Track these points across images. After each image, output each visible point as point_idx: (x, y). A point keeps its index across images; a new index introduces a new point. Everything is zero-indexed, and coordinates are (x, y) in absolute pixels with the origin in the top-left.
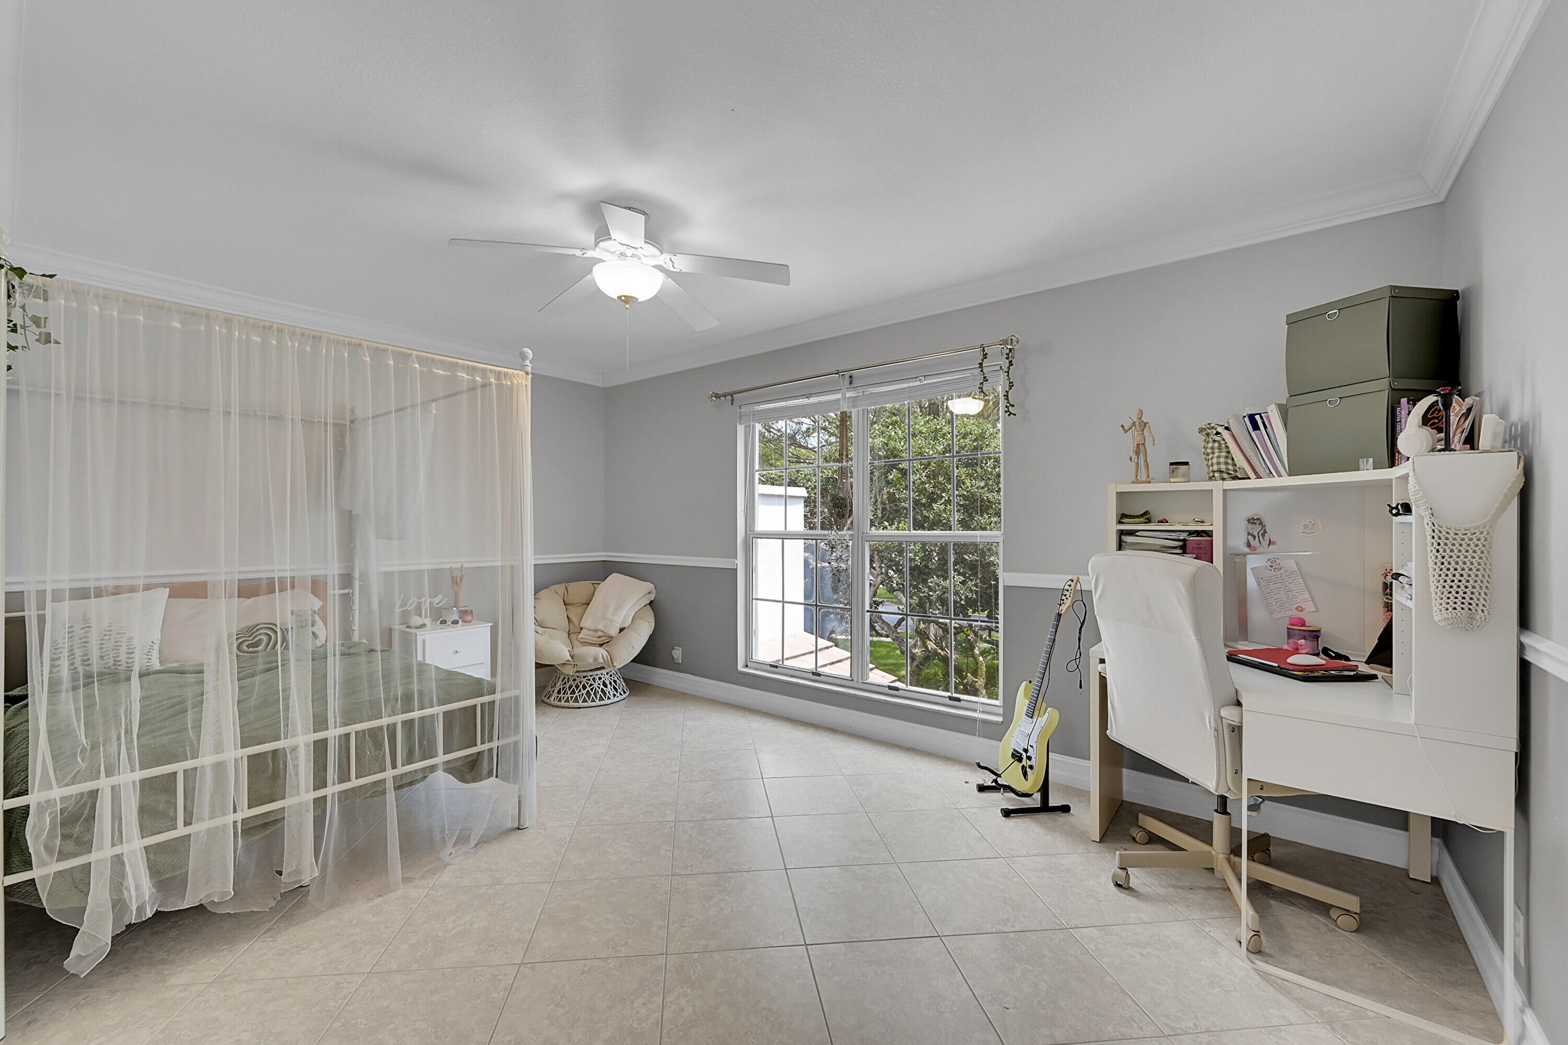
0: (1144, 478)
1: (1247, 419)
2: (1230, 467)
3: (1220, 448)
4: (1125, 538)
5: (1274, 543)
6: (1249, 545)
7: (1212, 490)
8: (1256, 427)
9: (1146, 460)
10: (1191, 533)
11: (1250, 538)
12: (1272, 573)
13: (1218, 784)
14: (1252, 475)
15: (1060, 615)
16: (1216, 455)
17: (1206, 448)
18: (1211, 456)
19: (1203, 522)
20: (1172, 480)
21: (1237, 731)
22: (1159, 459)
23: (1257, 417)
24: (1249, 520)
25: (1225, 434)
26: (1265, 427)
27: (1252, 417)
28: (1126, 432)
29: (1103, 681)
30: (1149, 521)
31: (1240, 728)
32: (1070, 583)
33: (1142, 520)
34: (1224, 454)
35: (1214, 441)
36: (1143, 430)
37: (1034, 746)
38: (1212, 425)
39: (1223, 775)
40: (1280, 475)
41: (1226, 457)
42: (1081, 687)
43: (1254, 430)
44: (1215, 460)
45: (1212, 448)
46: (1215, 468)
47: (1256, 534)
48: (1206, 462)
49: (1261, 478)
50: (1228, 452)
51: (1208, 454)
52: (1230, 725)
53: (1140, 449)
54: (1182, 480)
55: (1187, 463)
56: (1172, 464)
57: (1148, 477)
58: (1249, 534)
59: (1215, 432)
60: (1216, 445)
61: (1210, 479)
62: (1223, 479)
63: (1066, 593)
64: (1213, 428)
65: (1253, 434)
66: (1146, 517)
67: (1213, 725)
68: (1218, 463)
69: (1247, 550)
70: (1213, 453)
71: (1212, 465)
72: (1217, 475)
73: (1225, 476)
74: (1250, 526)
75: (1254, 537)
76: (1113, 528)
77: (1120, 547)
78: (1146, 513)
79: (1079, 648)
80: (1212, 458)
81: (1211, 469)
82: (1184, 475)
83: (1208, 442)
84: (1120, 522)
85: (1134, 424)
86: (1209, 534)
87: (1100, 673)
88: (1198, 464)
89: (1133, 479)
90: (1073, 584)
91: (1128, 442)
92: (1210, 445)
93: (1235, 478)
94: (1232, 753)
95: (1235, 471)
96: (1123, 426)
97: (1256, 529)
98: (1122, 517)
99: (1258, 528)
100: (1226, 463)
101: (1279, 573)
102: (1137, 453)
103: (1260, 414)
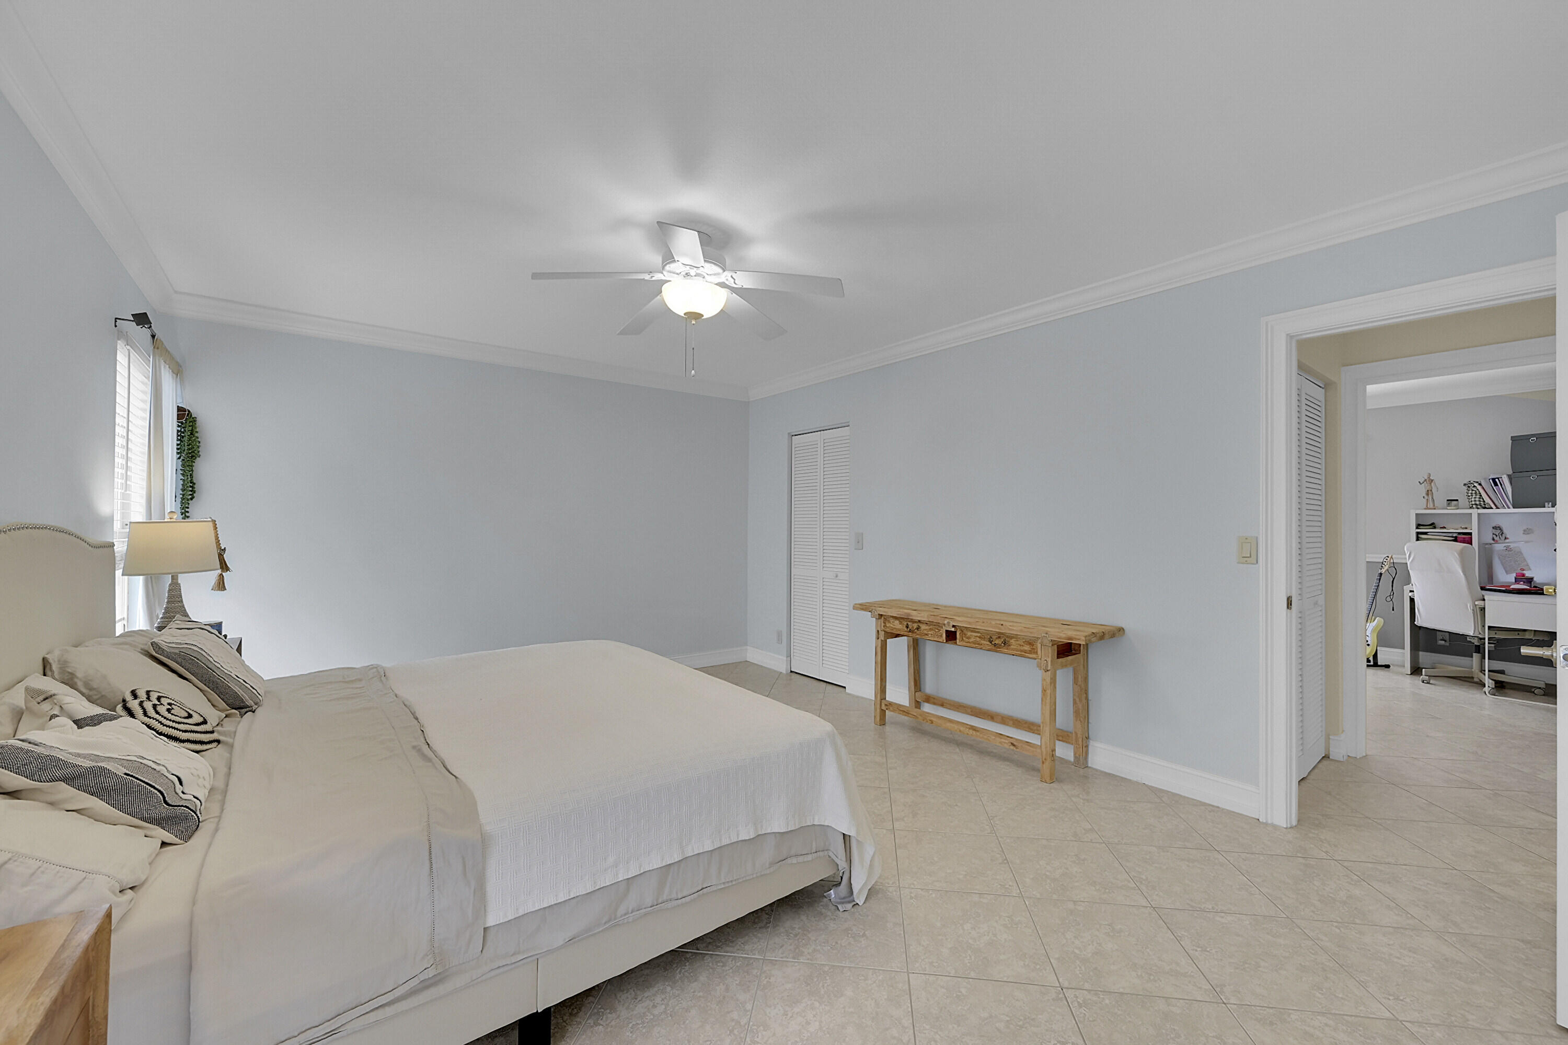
0: (1432, 506)
1: (1491, 480)
2: (1482, 503)
3: (1476, 493)
4: (1420, 536)
5: (1508, 539)
6: (1493, 539)
7: (1471, 514)
8: (1496, 484)
9: (1432, 498)
10: (1459, 533)
11: (1494, 536)
12: (1507, 553)
13: (1474, 631)
14: (1493, 506)
15: (1381, 574)
16: (1474, 496)
17: (1468, 493)
18: (1470, 497)
19: (1466, 528)
20: (1448, 508)
21: (1483, 610)
22: (1441, 499)
23: (1497, 480)
24: (1493, 528)
25: (1479, 487)
26: (1501, 485)
27: (1494, 480)
28: (1421, 484)
29: (1412, 600)
30: (1435, 528)
31: (1484, 608)
32: (1387, 558)
33: (1431, 527)
34: (1478, 496)
35: (1473, 490)
36: (1431, 484)
37: (1369, 636)
38: (1472, 482)
39: (1477, 628)
40: (1509, 508)
41: (1480, 498)
42: (1393, 610)
43: (1495, 486)
44: (1473, 499)
45: (1472, 493)
46: (1473, 503)
47: (1497, 534)
48: (1468, 500)
49: (1499, 508)
50: (1481, 496)
51: (1469, 496)
52: (1480, 608)
53: (1428, 492)
54: (1455, 508)
55: (1457, 500)
56: (1448, 500)
57: (1434, 506)
58: (1493, 534)
59: (1473, 485)
60: (1474, 492)
61: (1471, 507)
62: (1478, 508)
63: (1384, 563)
64: (1472, 483)
65: (1494, 488)
66: (1433, 525)
67: (1472, 608)
68: (1475, 501)
69: (1493, 542)
70: (1472, 496)
71: (1471, 501)
72: (1474, 506)
73: (1479, 507)
74: (1494, 530)
75: (1497, 536)
76: (1414, 531)
77: (1418, 539)
78: (1433, 524)
79: (1392, 590)
80: (1471, 498)
81: (1471, 503)
82: (1455, 506)
83: (1469, 490)
84: (1417, 528)
85: (1425, 480)
86: (1470, 534)
87: (1410, 597)
88: (1463, 500)
89: (1425, 507)
90: (1389, 559)
91: (1423, 490)
92: (1470, 492)
93: (1485, 508)
94: (1481, 620)
95: (1485, 505)
96: (1419, 482)
97: (1497, 532)
98: (1418, 526)
99: (1499, 531)
100: (1480, 501)
101: (1510, 553)
102: (1428, 494)
103: (1498, 478)
